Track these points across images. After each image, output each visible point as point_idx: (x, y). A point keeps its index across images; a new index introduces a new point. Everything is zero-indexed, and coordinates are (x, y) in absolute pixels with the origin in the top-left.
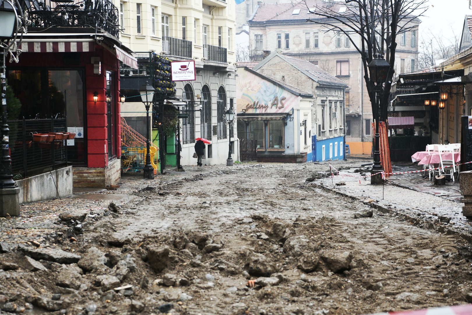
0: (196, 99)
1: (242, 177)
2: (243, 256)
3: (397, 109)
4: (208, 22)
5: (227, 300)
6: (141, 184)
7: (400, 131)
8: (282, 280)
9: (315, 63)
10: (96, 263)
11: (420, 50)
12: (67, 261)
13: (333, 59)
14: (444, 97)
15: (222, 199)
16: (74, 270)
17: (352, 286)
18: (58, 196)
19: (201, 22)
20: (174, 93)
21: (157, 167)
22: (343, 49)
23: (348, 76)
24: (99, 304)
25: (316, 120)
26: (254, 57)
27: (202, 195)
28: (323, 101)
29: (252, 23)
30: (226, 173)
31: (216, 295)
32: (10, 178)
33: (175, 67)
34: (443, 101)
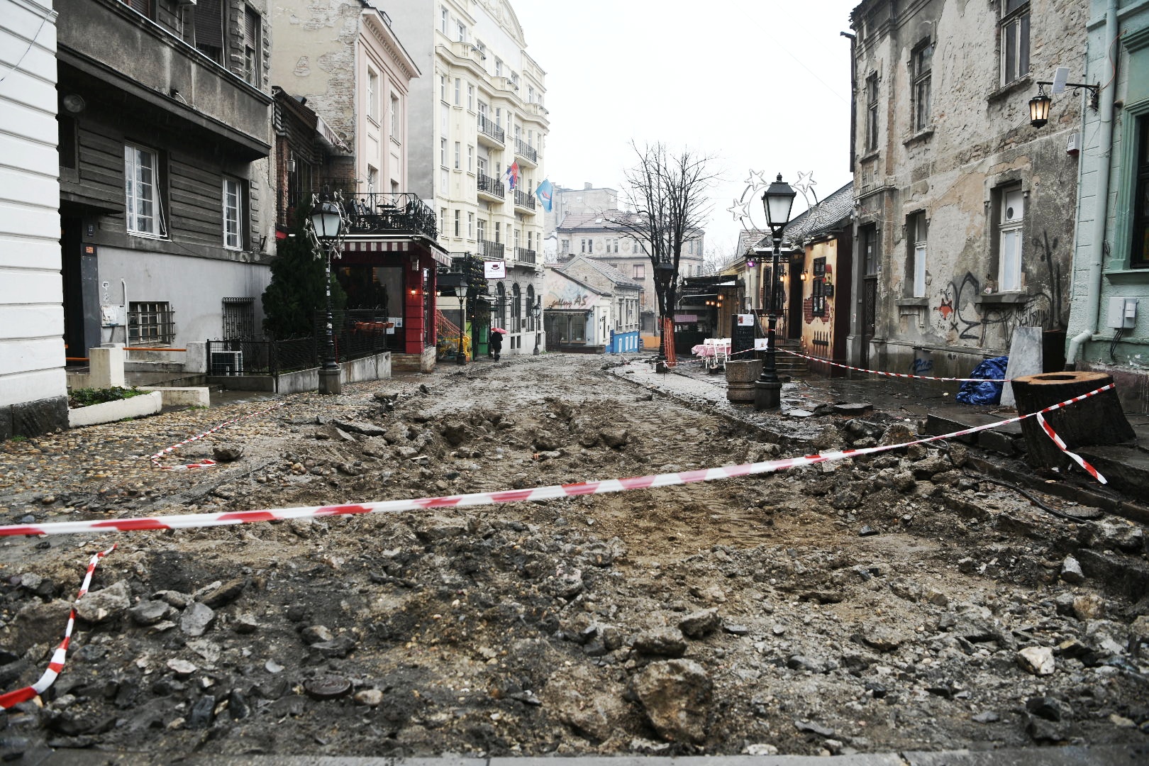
0: (507, 295)
1: (545, 364)
2: (532, 432)
3: (684, 308)
4: (519, 228)
5: (513, 470)
6: (453, 369)
7: (686, 327)
8: (563, 454)
9: (615, 266)
10: (399, 436)
11: (705, 258)
12: (374, 433)
13: (630, 264)
14: (721, 298)
15: (523, 384)
16: (379, 441)
17: (624, 459)
18: (377, 379)
19: (513, 227)
20: (487, 289)
21: (469, 355)
22: (639, 254)
23: (643, 279)
24: (395, 471)
25: (614, 316)
26: (561, 260)
27: (506, 380)
28: (620, 300)
29: (560, 230)
30: (531, 361)
31: (503, 467)
32: (332, 361)
33: (488, 266)
34: (720, 302)
